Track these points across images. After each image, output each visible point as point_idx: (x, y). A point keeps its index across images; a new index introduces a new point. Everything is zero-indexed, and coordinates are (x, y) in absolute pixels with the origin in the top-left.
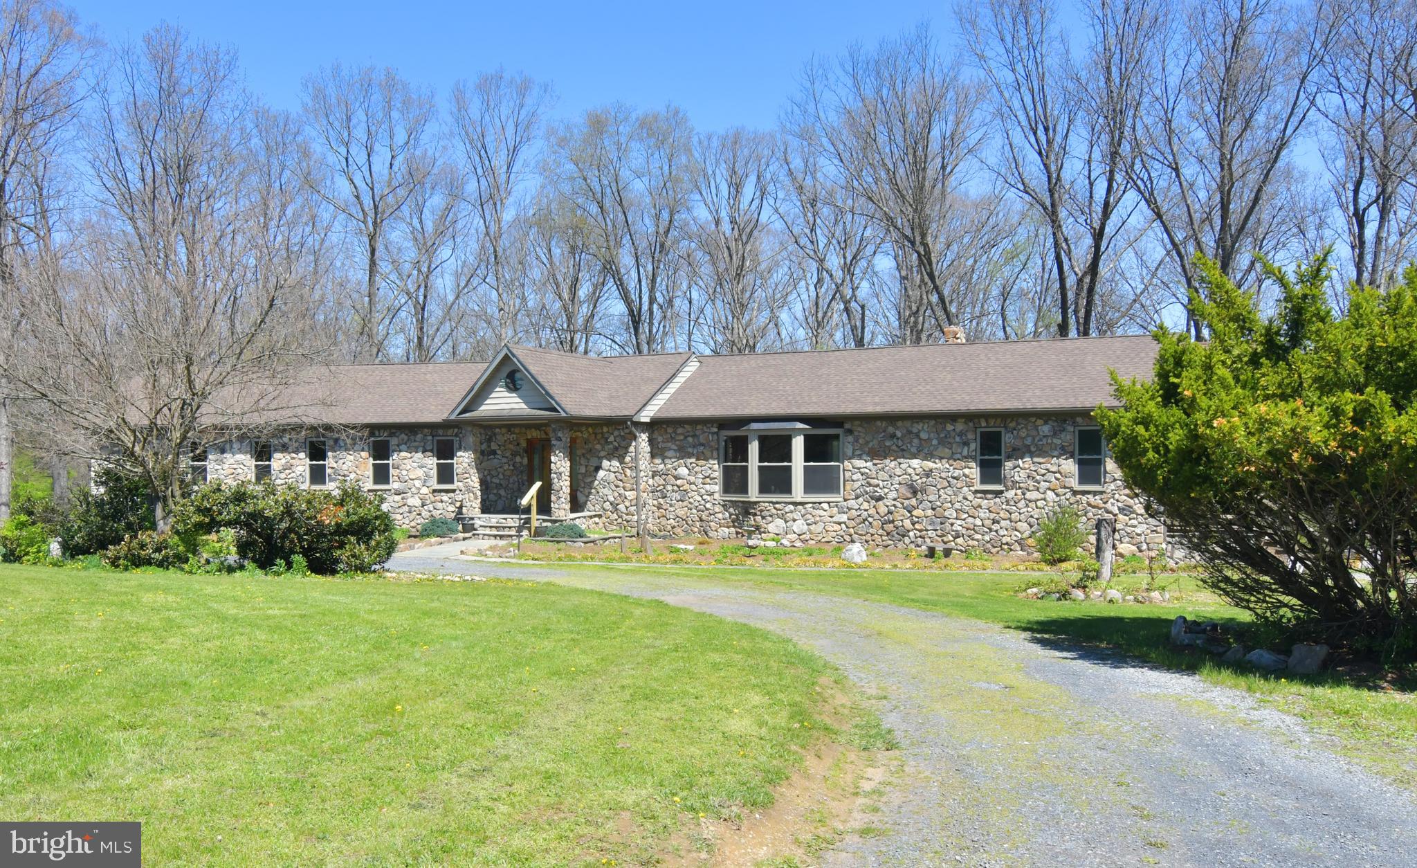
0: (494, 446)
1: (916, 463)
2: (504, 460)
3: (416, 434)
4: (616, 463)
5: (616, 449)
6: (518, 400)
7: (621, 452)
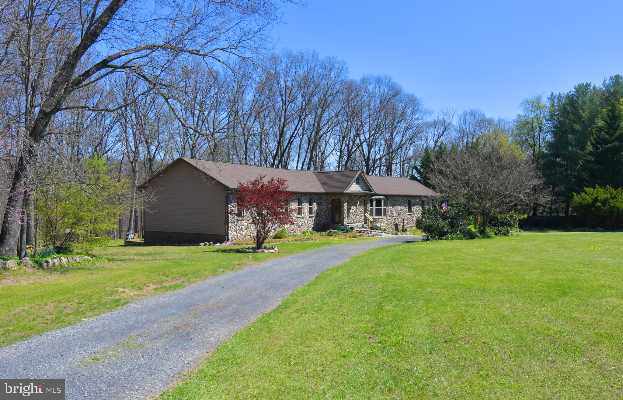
0: (322, 201)
1: (399, 207)
2: (325, 206)
3: (306, 196)
4: (355, 207)
5: (355, 203)
6: (359, 187)
7: (356, 204)
